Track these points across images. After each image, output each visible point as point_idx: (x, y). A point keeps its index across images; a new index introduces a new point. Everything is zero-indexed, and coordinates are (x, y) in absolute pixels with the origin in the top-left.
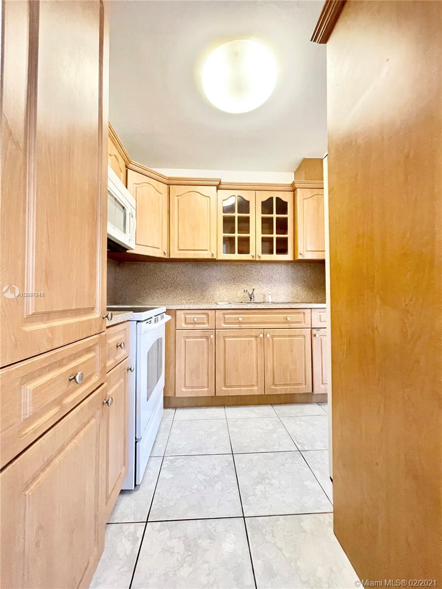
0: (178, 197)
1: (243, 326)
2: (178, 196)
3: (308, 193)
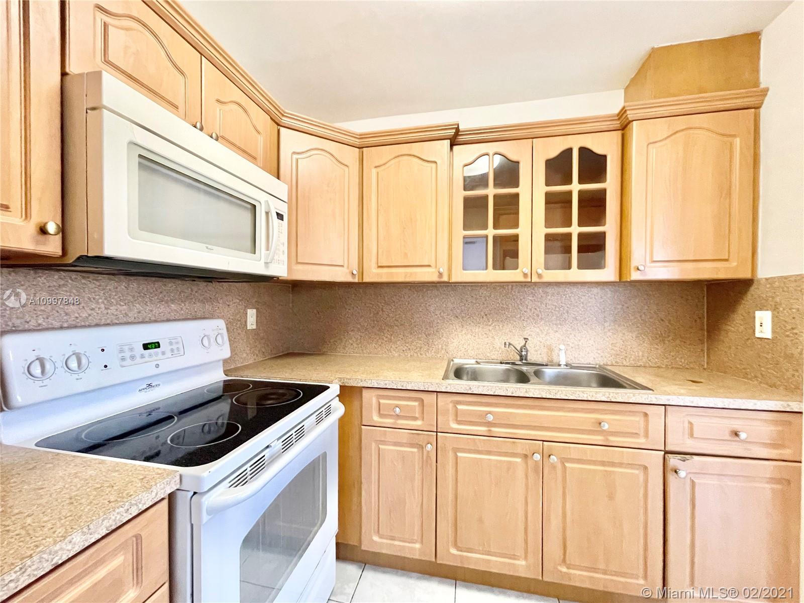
0: (379, 169)
2: (376, 167)
3: (661, 128)
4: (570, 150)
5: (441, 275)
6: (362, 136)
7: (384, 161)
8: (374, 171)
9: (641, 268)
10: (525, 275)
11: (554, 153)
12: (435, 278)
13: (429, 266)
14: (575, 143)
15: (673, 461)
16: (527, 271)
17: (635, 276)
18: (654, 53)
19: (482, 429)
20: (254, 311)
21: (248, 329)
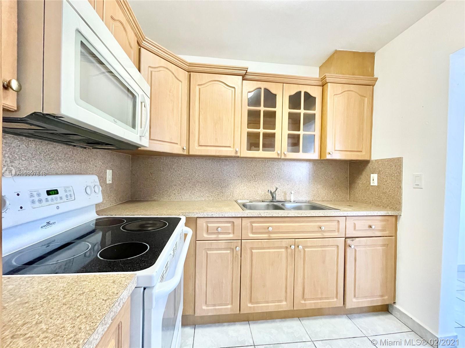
0: (200, 87)
1: (273, 236)
2: (199, 85)
3: (339, 88)
4: (300, 92)
5: (236, 152)
6: (191, 65)
7: (204, 83)
8: (197, 88)
9: (331, 153)
10: (278, 154)
11: (293, 93)
12: (233, 154)
13: (230, 147)
14: (303, 89)
15: (349, 241)
16: (279, 152)
17: (328, 157)
18: (336, 52)
19: (265, 236)
20: (111, 171)
21: (107, 183)
